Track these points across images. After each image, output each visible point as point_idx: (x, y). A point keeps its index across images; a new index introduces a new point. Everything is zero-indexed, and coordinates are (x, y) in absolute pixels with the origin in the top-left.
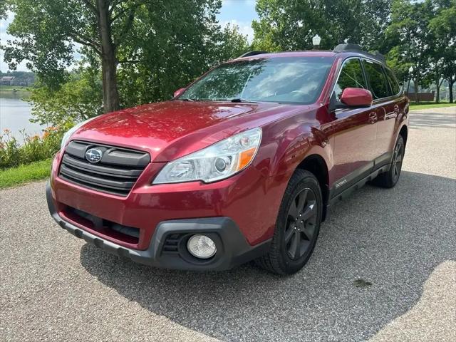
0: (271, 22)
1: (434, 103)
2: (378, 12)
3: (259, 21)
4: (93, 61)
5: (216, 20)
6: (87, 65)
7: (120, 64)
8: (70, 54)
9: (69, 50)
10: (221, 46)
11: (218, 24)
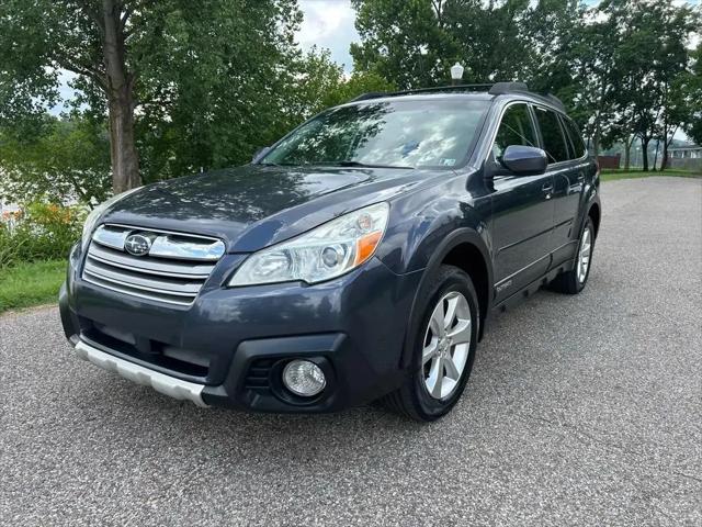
0: (380, 45)
1: (621, 172)
2: (539, 34)
3: (361, 45)
4: (94, 100)
5: (295, 41)
6: (85, 107)
7: (140, 107)
8: (54, 88)
9: (52, 81)
10: (303, 81)
11: (298, 48)
